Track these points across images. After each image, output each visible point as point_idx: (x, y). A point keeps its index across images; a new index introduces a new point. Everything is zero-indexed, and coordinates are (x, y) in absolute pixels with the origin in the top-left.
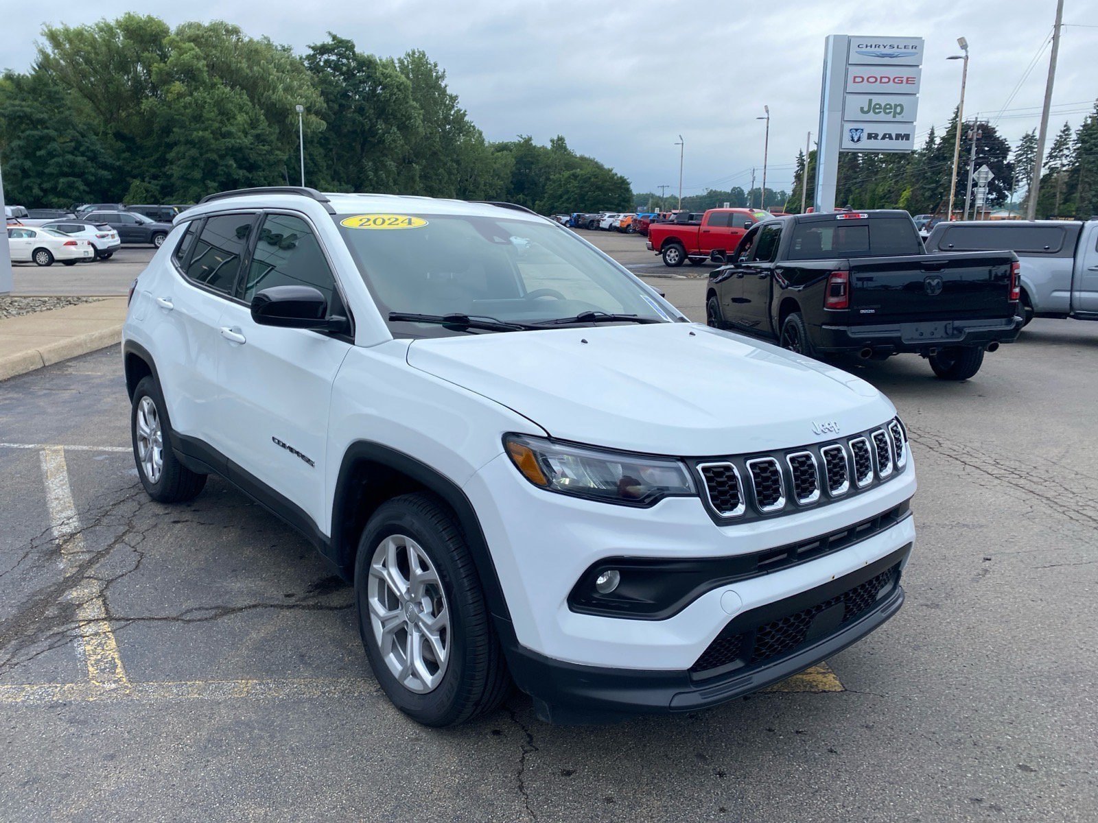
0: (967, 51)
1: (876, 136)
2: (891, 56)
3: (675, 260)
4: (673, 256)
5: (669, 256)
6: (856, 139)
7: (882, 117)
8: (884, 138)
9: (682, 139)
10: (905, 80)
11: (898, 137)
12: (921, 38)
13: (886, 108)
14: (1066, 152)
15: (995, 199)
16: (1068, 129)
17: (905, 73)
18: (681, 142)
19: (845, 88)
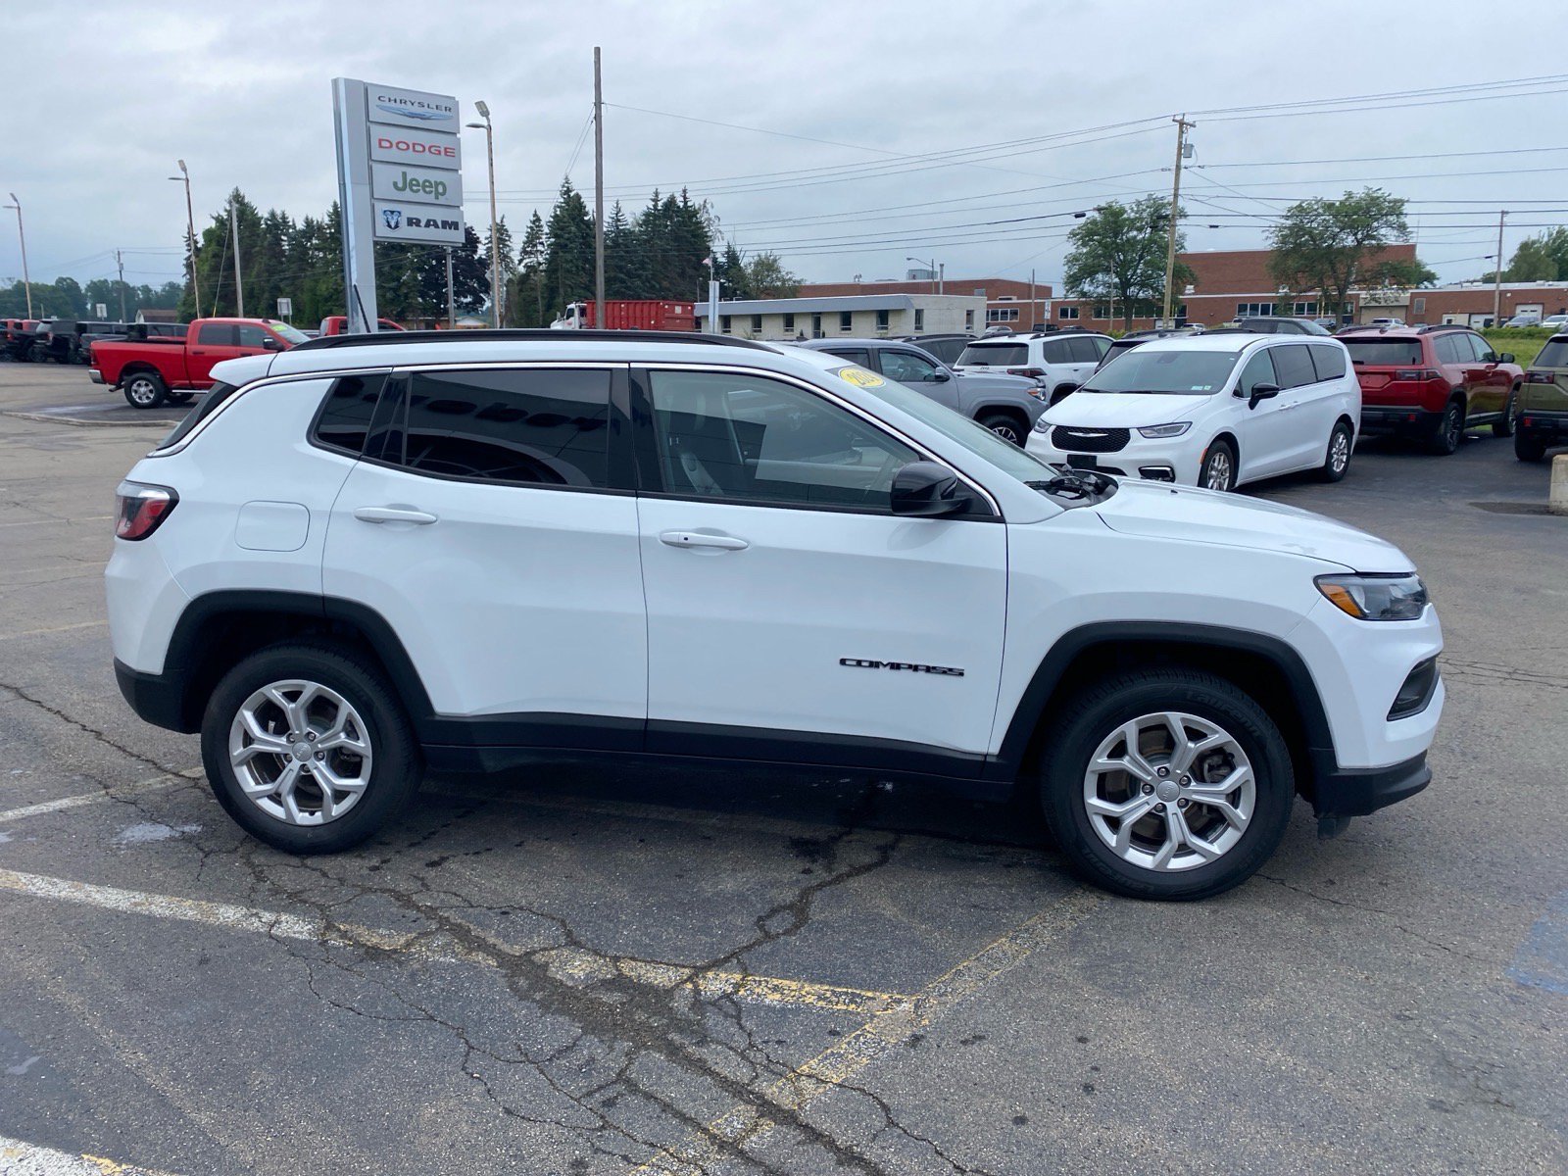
0: (488, 119)
1: (418, 223)
2: (422, 117)
3: (148, 398)
4: (143, 392)
5: (136, 392)
6: (393, 224)
7: (421, 197)
8: (428, 225)
9: (16, 200)
10: (442, 150)
11: (445, 224)
12: (454, 98)
13: (426, 185)
14: (540, 248)
15: (470, 303)
16: (538, 220)
17: (442, 141)
18: (16, 205)
19: (370, 155)
